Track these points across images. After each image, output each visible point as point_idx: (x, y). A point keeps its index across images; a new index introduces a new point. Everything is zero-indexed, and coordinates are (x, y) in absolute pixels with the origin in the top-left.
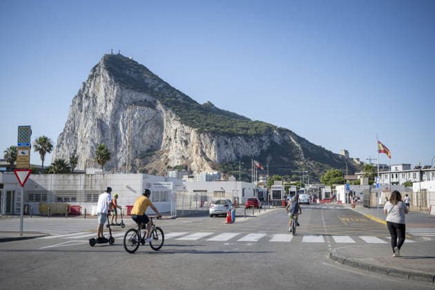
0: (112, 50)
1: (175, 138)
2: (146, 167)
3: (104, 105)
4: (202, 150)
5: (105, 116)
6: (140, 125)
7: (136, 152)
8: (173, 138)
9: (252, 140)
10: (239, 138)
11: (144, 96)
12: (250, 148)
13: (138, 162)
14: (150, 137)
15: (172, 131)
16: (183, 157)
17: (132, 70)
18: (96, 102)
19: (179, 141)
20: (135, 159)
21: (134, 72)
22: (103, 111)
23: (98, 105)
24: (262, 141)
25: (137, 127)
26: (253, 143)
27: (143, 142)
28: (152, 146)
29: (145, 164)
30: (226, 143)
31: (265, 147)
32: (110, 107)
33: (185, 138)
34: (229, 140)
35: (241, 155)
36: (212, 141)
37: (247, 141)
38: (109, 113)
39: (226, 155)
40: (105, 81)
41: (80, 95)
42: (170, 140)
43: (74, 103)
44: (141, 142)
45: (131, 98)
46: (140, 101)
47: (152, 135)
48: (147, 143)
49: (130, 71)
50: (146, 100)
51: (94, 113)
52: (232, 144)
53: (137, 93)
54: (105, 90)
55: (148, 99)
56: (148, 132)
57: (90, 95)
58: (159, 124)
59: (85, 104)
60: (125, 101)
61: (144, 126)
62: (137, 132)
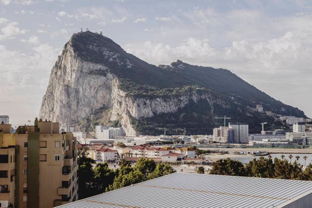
0: (82, 29)
2: (98, 121)
3: (70, 74)
4: (127, 109)
5: (70, 82)
6: (95, 88)
7: (92, 109)
9: (171, 100)
10: (158, 99)
11: (99, 67)
12: (168, 106)
13: (92, 117)
14: (102, 98)
16: (118, 114)
17: (95, 44)
18: (66, 72)
19: (116, 102)
20: (91, 115)
21: (96, 46)
22: (69, 79)
23: (67, 74)
24: (180, 101)
25: (92, 90)
26: (171, 103)
27: (97, 102)
28: (104, 105)
29: (97, 119)
30: (145, 104)
31: (182, 105)
32: (74, 76)
33: (120, 100)
34: (148, 102)
35: (158, 113)
36: (134, 102)
37: (165, 101)
38: (73, 80)
39: (144, 113)
40: (71, 56)
41: (56, 66)
43: (52, 71)
44: (95, 102)
45: (89, 68)
46: (96, 70)
47: (104, 96)
48: (100, 102)
49: (93, 45)
50: (100, 69)
51: (64, 80)
52: (151, 104)
53: (94, 64)
54: (71, 62)
55: (102, 68)
56: (100, 94)
57: (62, 66)
58: (109, 88)
59: (59, 73)
60: (85, 71)
61: (97, 90)
62: (93, 95)
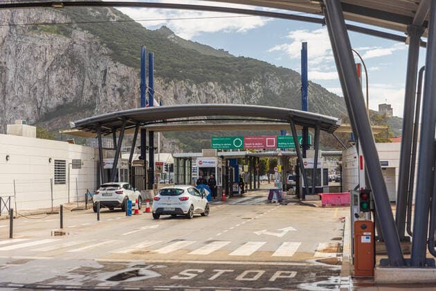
1: (104, 85)
7: (39, 109)
8: (100, 85)
9: (234, 89)
10: (211, 84)
11: (51, 15)
14: (62, 84)
15: (99, 74)
19: (110, 92)
24: (249, 90)
25: (39, 67)
26: (234, 94)
27: (50, 92)
28: (65, 100)
33: (119, 85)
34: (194, 88)
37: (224, 89)
42: (96, 88)
44: (46, 93)
45: (29, 18)
46: (45, 24)
47: (66, 81)
50: (54, 23)
52: (199, 94)
55: (58, 19)
60: (19, 23)
61: (51, 65)
62: (40, 77)
